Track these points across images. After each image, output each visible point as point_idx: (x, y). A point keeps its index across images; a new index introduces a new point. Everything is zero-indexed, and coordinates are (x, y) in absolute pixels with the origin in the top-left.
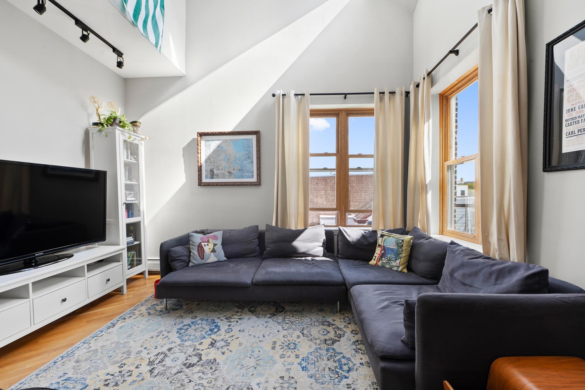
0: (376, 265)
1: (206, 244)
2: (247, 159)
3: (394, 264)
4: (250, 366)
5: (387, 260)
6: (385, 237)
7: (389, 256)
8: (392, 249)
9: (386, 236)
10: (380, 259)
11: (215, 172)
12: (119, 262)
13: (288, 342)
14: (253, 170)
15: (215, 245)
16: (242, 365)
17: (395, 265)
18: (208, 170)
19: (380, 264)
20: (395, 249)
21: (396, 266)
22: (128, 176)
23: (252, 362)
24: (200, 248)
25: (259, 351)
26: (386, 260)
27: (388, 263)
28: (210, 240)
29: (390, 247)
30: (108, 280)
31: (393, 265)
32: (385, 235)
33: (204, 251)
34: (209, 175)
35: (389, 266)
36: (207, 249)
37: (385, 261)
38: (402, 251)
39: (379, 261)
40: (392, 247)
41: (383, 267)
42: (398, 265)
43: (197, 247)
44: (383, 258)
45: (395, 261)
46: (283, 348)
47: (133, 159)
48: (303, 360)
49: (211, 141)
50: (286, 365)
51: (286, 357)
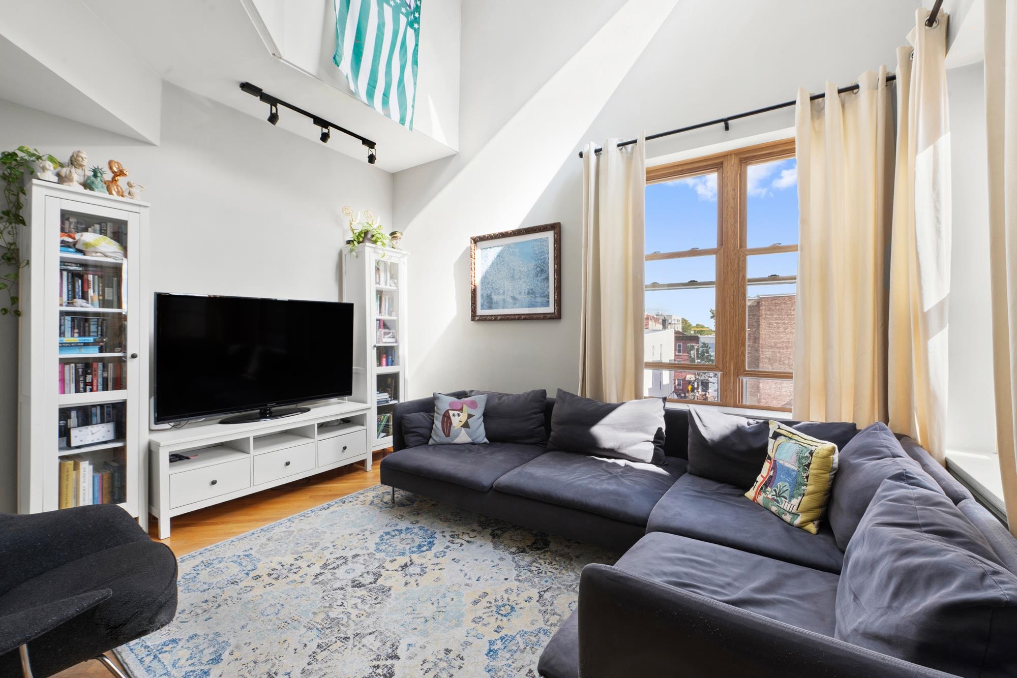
0: (755, 500)
1: (456, 413)
2: (540, 274)
3: (786, 505)
4: (421, 615)
5: (774, 493)
6: (781, 439)
7: (780, 486)
8: (788, 469)
9: (785, 436)
10: (762, 488)
11: (495, 298)
12: (363, 425)
13: (506, 602)
14: (549, 292)
15: (470, 416)
16: (413, 610)
17: (788, 509)
18: (485, 295)
19: (760, 499)
20: (793, 471)
21: (790, 513)
22: (389, 309)
23: (428, 610)
24: (447, 418)
25: (452, 599)
26: (772, 494)
27: (775, 500)
28: (465, 408)
29: (786, 464)
30: (345, 448)
31: (785, 508)
32: (781, 435)
33: (451, 423)
34: (485, 303)
35: (777, 509)
36: (457, 421)
37: (770, 496)
38: (807, 477)
39: (759, 494)
40: (789, 466)
41: (765, 507)
42: (794, 511)
43: (442, 416)
44: (769, 489)
45: (790, 501)
46: (489, 608)
47: (393, 285)
48: (502, 638)
49: (489, 249)
50: (470, 635)
51: (481, 623)
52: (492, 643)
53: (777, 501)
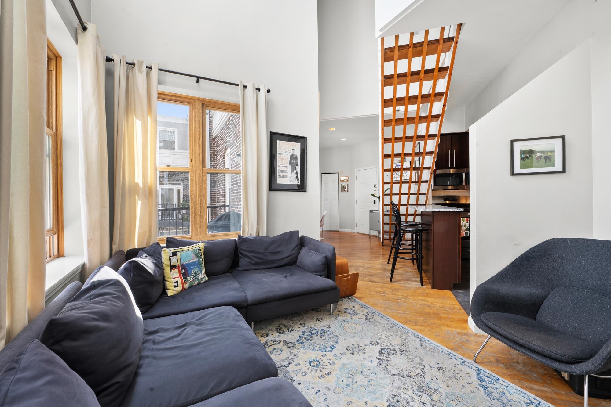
0: (182, 289)
4: (364, 376)
5: (193, 277)
7: (194, 272)
9: (178, 252)
10: (185, 281)
13: (311, 368)
16: (369, 381)
17: (202, 277)
19: (187, 286)
20: (197, 261)
21: (203, 278)
23: (359, 379)
25: (343, 381)
26: (192, 278)
27: (195, 279)
29: (191, 261)
31: (201, 278)
35: (198, 282)
37: (192, 280)
38: (202, 260)
39: (186, 283)
40: (193, 261)
41: (191, 287)
42: (204, 276)
44: (188, 278)
45: (201, 273)
46: (323, 368)
48: (325, 351)
50: (339, 357)
51: (332, 361)
52: (331, 351)
53: (197, 278)
